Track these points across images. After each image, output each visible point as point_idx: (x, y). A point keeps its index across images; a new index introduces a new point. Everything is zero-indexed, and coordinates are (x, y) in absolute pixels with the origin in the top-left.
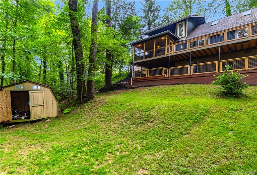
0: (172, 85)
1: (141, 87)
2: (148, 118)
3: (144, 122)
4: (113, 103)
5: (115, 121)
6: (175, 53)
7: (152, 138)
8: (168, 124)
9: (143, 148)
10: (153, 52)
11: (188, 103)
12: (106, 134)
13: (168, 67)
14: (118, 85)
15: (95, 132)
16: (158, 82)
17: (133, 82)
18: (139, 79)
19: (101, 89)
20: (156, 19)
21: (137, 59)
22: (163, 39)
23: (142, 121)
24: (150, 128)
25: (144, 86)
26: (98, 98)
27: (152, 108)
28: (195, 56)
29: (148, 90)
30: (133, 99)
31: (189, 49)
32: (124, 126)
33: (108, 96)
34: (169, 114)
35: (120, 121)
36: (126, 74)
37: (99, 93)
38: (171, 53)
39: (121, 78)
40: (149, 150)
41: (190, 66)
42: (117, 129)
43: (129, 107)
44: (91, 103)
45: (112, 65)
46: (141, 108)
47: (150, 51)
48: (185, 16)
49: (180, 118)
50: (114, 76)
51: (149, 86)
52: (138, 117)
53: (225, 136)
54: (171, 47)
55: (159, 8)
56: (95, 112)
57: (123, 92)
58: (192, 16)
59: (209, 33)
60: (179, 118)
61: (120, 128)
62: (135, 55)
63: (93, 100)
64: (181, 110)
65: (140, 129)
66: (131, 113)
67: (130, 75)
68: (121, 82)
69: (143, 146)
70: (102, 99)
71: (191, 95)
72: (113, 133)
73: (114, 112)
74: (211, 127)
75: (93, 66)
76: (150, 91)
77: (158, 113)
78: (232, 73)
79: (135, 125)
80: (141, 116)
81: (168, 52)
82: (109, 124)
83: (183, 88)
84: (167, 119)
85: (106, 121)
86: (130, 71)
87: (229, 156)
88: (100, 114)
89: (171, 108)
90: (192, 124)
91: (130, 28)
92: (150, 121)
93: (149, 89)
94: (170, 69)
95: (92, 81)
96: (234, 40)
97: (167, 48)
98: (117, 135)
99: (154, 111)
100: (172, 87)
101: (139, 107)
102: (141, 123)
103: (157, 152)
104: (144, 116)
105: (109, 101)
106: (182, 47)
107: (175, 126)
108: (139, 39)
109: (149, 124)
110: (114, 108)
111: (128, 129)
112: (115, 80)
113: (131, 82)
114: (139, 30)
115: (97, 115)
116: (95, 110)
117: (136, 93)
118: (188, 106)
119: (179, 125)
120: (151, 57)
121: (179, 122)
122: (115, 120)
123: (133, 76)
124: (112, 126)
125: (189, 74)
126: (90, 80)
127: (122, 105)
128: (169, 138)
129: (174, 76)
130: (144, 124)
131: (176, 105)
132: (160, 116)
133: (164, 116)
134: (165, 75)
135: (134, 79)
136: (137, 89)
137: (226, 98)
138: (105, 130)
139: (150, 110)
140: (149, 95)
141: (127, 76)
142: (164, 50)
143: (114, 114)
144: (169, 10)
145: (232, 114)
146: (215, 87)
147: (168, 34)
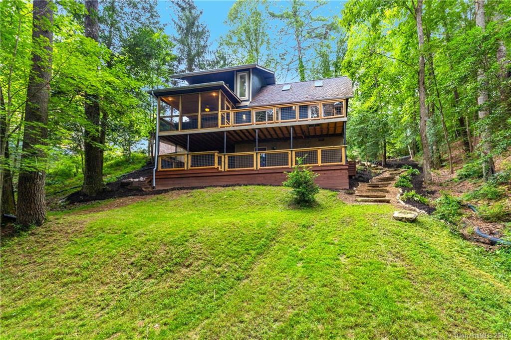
0: (230, 187)
1: (175, 191)
2: (182, 258)
3: (174, 268)
4: (104, 232)
5: (104, 277)
6: (233, 126)
7: (187, 301)
8: (217, 265)
9: (165, 328)
10: (197, 119)
11: (251, 220)
12: (74, 318)
13: (224, 153)
14: (121, 185)
15: (40, 321)
16: (208, 181)
17: (158, 180)
18: (171, 173)
19: (73, 195)
20: (202, 52)
21: (165, 127)
22: (213, 96)
23: (170, 266)
24: (184, 280)
25: (181, 189)
26: (58, 221)
27: (191, 236)
28: (263, 137)
29: (189, 197)
30: (154, 218)
31: (254, 124)
32: (126, 286)
33: (92, 214)
34: (221, 243)
35: (118, 274)
36: (143, 159)
37: (65, 207)
38: (228, 125)
39: (130, 169)
40: (178, 329)
41: (257, 153)
42: (108, 297)
43: (144, 238)
44: (32, 238)
45: (103, 133)
46: (169, 239)
47: (191, 114)
48: (250, 63)
49: (238, 250)
50: (113, 162)
51: (190, 189)
52: (162, 257)
53: (293, 270)
54: (228, 114)
55: (207, 33)
56: (45, 262)
57: (133, 201)
58: (257, 67)
59: (279, 102)
60: (235, 250)
61: (118, 293)
62: (161, 119)
63: (43, 228)
64: (241, 234)
65: (164, 286)
66: (146, 251)
67: (151, 163)
68: (129, 178)
69: (165, 324)
70: (69, 223)
71: (257, 205)
72: (96, 310)
73: (104, 255)
74: (279, 259)
75: (41, 132)
76: (191, 200)
77: (201, 245)
78: (304, 170)
79: (153, 278)
80: (169, 255)
81: (223, 123)
82: (86, 287)
83: (247, 192)
84: (217, 256)
85: (78, 282)
86: (152, 154)
87: (294, 302)
88: (62, 265)
89: (225, 232)
90: (255, 258)
91: (149, 56)
92: (186, 264)
93: (189, 195)
94: (227, 157)
95: (36, 173)
96: (307, 120)
97: (222, 115)
98: (108, 313)
99: (195, 240)
100: (229, 191)
101: (165, 237)
102: (167, 271)
103: (194, 329)
104: (174, 256)
105: (91, 227)
106: (244, 116)
107: (229, 266)
108: (171, 86)
109: (184, 270)
110: (104, 244)
111: (136, 291)
112: (114, 173)
113: (153, 179)
114: (170, 66)
115: (50, 270)
116: (46, 254)
117: (163, 205)
118: (251, 225)
119: (235, 263)
120: (194, 129)
121: (236, 257)
122: (106, 276)
123: (158, 166)
124: (95, 292)
125: (255, 168)
126: (28, 169)
127: (125, 233)
128: (217, 293)
129: (234, 169)
130: (173, 272)
131: (234, 224)
132: (205, 251)
133: (213, 249)
134: (220, 167)
135: (160, 171)
136: (166, 195)
137: (299, 208)
138: (74, 306)
139: (186, 241)
140: (190, 208)
141: (145, 164)
142: (217, 118)
143: (103, 259)
144: (226, 44)
145: (303, 233)
146: (287, 192)
147: (221, 87)
